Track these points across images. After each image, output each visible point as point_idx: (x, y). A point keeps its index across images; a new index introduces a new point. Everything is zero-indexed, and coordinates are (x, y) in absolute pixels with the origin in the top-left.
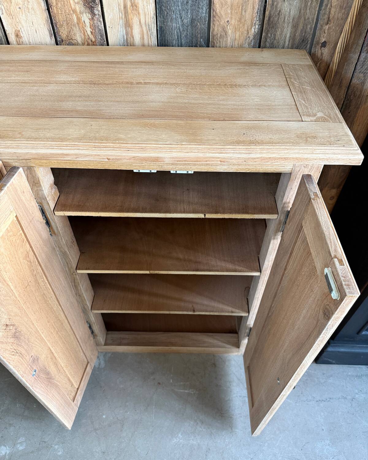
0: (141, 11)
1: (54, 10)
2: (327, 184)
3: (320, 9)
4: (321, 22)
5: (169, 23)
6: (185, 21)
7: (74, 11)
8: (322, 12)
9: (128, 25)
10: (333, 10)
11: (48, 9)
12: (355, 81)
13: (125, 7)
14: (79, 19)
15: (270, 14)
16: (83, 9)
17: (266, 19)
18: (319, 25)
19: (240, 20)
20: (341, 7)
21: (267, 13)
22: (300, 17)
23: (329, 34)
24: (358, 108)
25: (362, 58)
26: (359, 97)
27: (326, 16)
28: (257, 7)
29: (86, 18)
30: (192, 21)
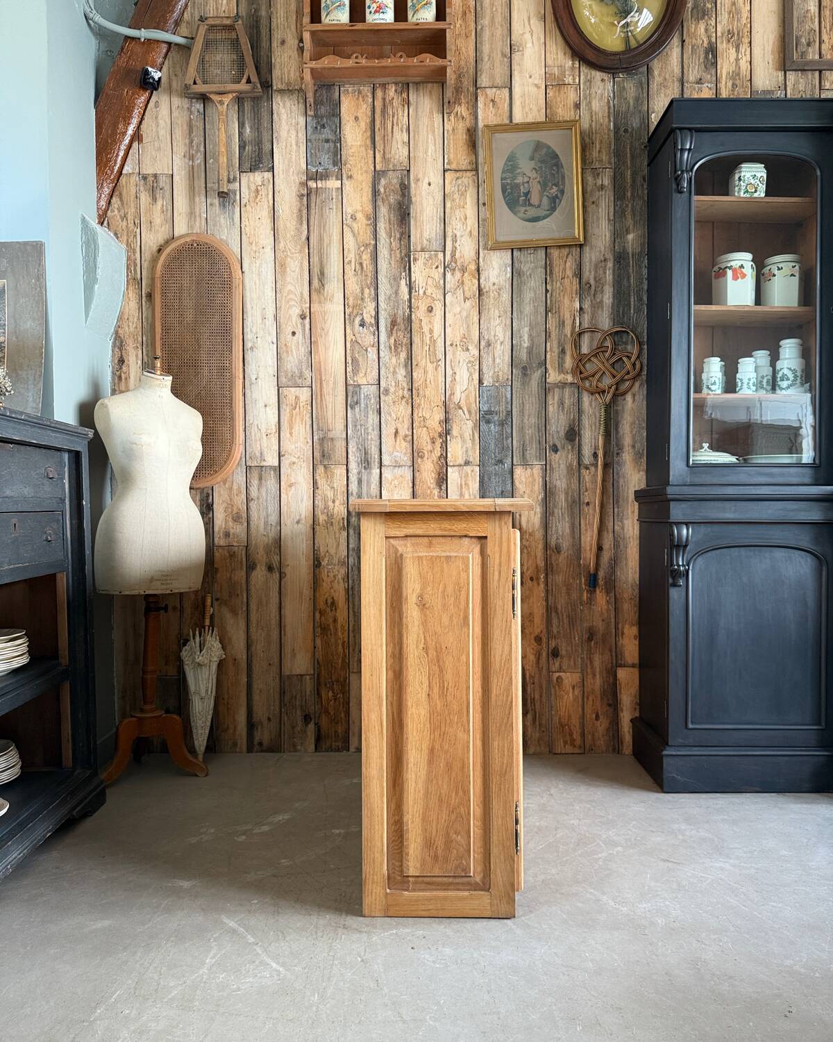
0: (470, 487)
1: (417, 487)
2: (626, 621)
3: (579, 484)
4: (582, 491)
5: (488, 494)
6: (498, 492)
7: (429, 488)
8: (581, 485)
9: (462, 495)
10: (588, 484)
11: (413, 487)
12: (616, 528)
13: (461, 485)
14: (431, 492)
15: (550, 487)
16: (435, 486)
17: (548, 490)
18: (581, 493)
19: (532, 491)
20: (592, 482)
21: (548, 487)
22: (568, 489)
23: (589, 498)
24: (626, 548)
25: (616, 512)
26: (624, 539)
27: (584, 488)
28: (541, 483)
29: (436, 492)
30: (502, 492)
